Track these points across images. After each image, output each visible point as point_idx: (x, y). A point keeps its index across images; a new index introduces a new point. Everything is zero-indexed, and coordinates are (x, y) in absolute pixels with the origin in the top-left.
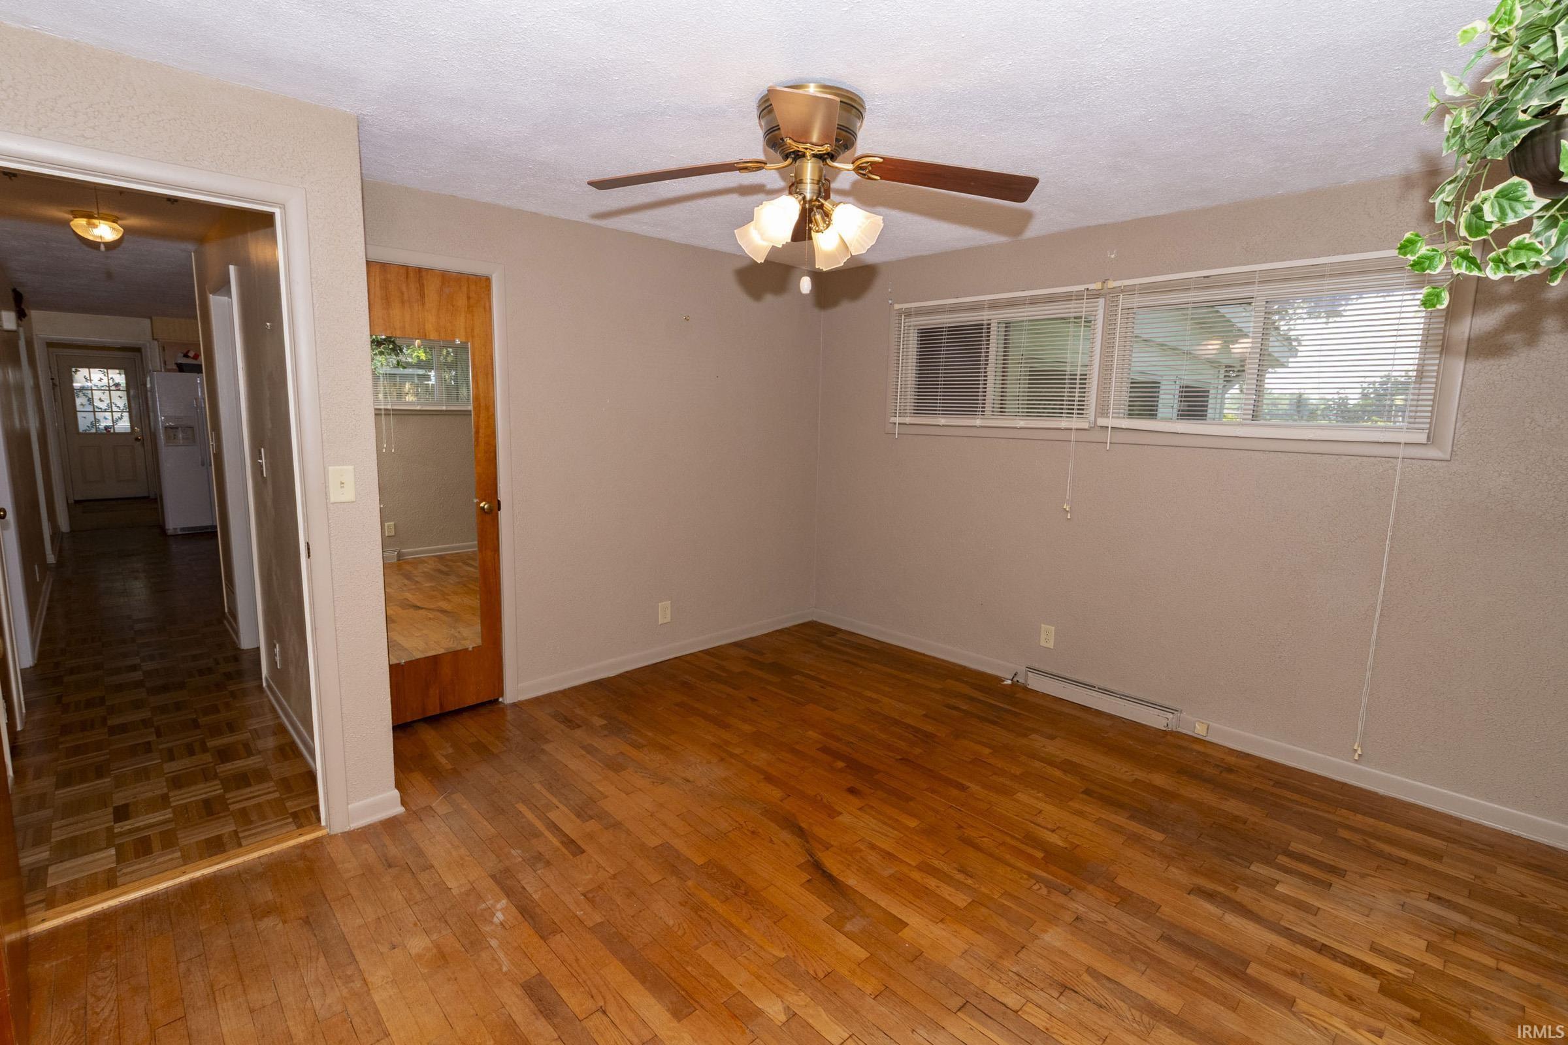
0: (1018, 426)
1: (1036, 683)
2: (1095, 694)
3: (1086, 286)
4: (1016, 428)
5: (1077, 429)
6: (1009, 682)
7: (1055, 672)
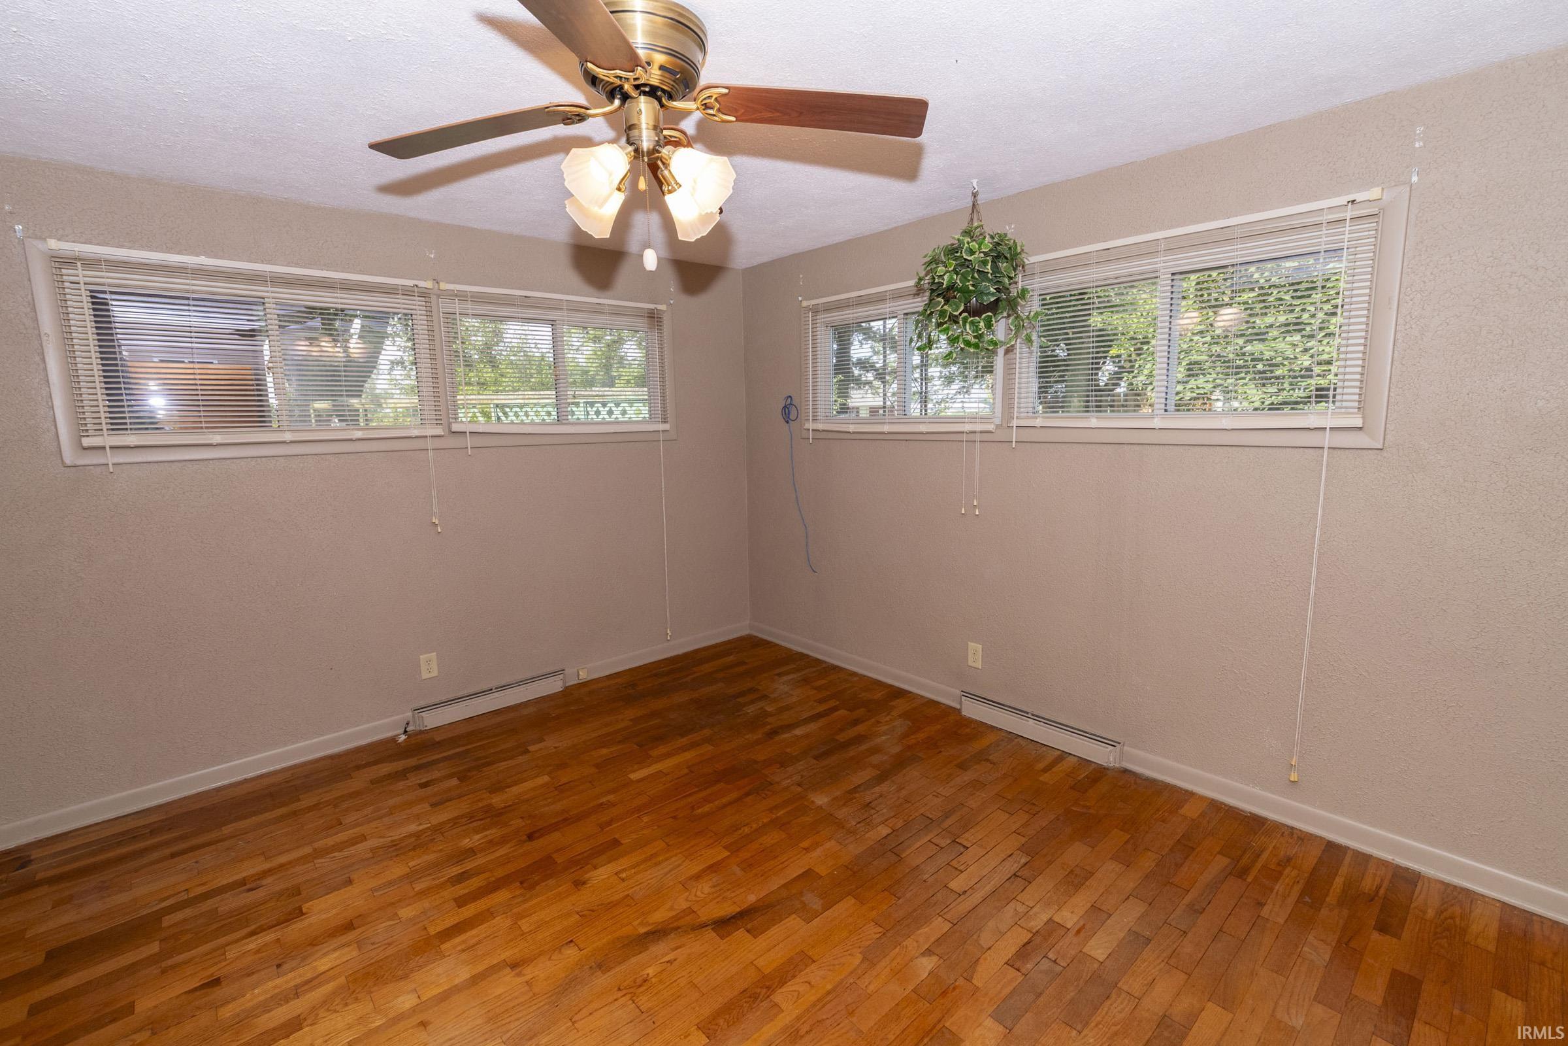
0: (354, 437)
1: (434, 720)
2: (496, 695)
3: (416, 282)
4: (351, 440)
5: (432, 436)
6: (403, 737)
7: (450, 697)
